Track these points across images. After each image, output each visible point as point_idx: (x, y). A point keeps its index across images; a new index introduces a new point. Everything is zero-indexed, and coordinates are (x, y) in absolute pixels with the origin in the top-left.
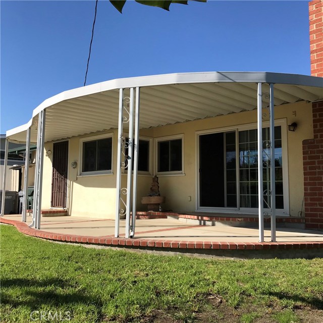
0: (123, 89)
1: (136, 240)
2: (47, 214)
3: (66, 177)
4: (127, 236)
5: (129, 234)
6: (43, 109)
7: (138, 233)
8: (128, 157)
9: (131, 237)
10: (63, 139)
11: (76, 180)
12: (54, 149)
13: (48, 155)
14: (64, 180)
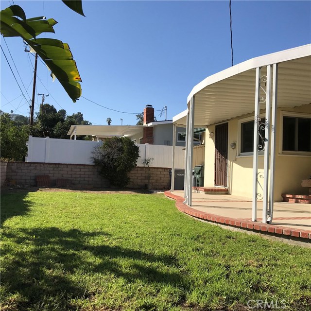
0: (260, 68)
1: (271, 226)
2: (209, 191)
3: (226, 158)
4: (264, 221)
5: (267, 219)
6: (192, 96)
7: (276, 219)
8: (265, 140)
9: (268, 222)
10: (223, 121)
11: (235, 161)
12: (216, 131)
13: (211, 137)
14: (225, 160)
